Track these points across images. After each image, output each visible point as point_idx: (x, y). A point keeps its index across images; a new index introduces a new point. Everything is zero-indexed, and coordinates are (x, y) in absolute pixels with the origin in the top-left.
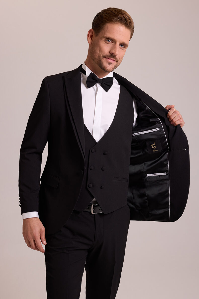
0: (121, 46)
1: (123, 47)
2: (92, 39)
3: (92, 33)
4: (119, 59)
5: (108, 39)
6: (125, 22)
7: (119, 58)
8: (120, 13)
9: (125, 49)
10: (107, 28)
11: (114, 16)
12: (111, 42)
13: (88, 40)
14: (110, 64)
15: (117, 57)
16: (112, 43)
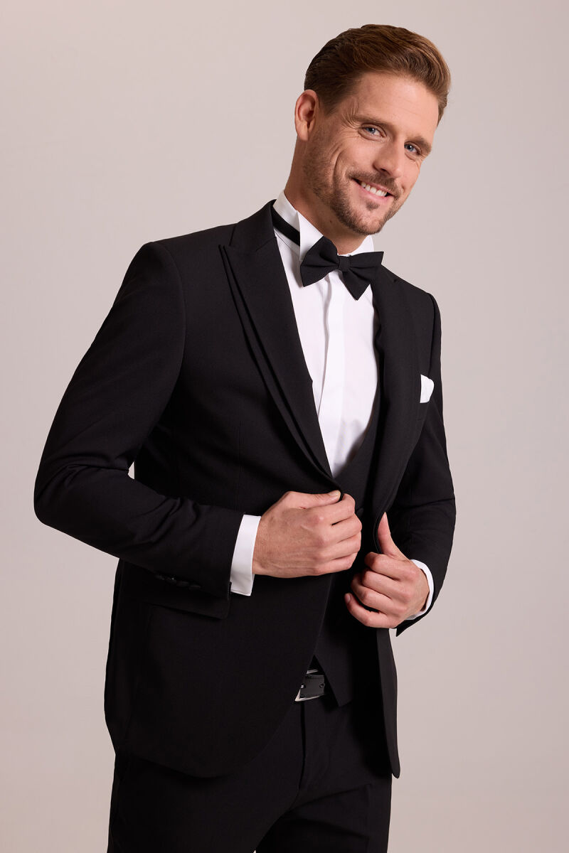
0: (409, 148)
1: (414, 151)
2: (312, 124)
3: (313, 104)
4: (402, 190)
5: (369, 126)
6: (427, 72)
7: (403, 188)
8: (409, 42)
9: (420, 158)
10: (369, 88)
11: (393, 51)
12: (377, 133)
13: (298, 125)
14: (371, 206)
15: (398, 182)
16: (383, 139)
